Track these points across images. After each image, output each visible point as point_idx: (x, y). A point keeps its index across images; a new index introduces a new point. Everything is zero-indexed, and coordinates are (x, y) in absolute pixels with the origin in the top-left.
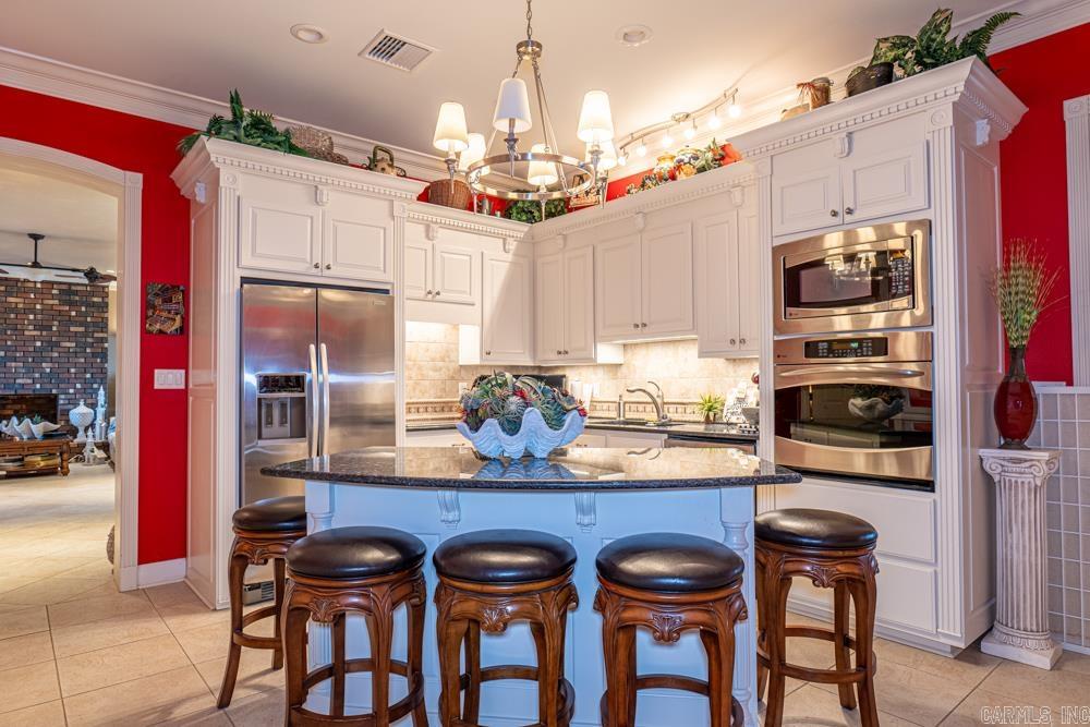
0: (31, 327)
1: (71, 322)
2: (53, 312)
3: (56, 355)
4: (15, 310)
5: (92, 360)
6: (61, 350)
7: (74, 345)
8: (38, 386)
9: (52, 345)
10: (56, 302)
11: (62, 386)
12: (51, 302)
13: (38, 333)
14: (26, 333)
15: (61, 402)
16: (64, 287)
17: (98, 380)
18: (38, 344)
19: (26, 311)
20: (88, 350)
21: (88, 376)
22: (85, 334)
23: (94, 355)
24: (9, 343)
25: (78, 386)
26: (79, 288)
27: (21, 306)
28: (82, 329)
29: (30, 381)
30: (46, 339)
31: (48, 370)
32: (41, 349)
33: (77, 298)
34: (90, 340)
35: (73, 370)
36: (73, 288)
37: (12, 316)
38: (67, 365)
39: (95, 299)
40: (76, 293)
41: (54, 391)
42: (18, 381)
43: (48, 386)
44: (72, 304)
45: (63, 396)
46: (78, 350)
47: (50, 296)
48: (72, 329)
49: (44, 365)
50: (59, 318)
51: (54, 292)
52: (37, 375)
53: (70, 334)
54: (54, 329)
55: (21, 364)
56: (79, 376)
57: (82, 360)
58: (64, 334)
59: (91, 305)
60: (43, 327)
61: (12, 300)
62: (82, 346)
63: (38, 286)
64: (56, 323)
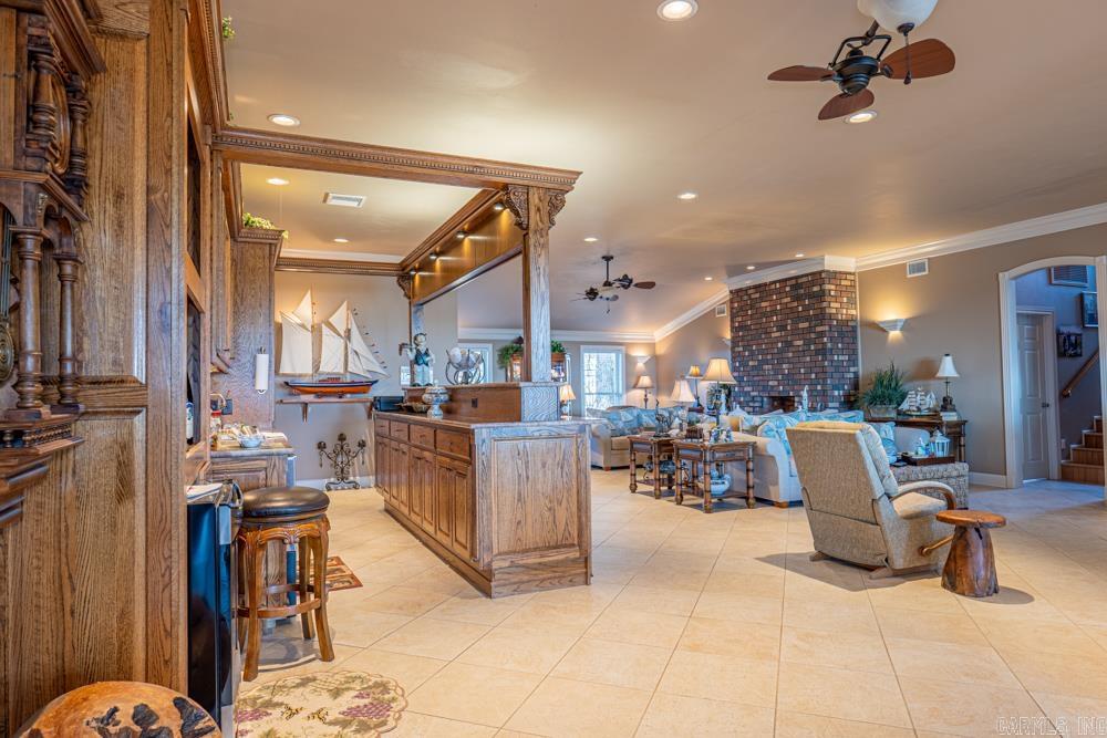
0: (775, 329)
1: (799, 319)
2: (788, 311)
3: (790, 355)
4: (765, 315)
5: (814, 358)
6: (794, 349)
7: (802, 342)
8: (781, 388)
9: (788, 344)
10: (788, 300)
12: (786, 300)
13: (778, 334)
14: (773, 335)
16: (793, 282)
17: (821, 381)
18: (780, 345)
19: (774, 312)
20: (812, 347)
21: (813, 376)
22: (810, 330)
23: (817, 352)
24: (764, 347)
25: (807, 388)
26: (804, 279)
27: (768, 309)
28: (806, 325)
29: (776, 383)
30: (785, 339)
31: (787, 372)
32: (781, 351)
33: (802, 291)
34: (813, 336)
35: (802, 371)
36: (800, 281)
37: (764, 320)
38: (798, 366)
39: (816, 289)
40: (801, 286)
41: (791, 394)
42: (771, 383)
43: (787, 388)
44: (797, 298)
46: (806, 348)
47: (784, 295)
48: (801, 325)
49: (784, 366)
50: (791, 316)
51: (788, 289)
52: (780, 377)
53: (800, 332)
54: (789, 328)
55: (771, 367)
56: (807, 376)
57: (808, 359)
58: (796, 332)
59: (811, 296)
60: (782, 328)
61: (763, 304)
62: (808, 343)
63: (778, 286)
64: (789, 321)
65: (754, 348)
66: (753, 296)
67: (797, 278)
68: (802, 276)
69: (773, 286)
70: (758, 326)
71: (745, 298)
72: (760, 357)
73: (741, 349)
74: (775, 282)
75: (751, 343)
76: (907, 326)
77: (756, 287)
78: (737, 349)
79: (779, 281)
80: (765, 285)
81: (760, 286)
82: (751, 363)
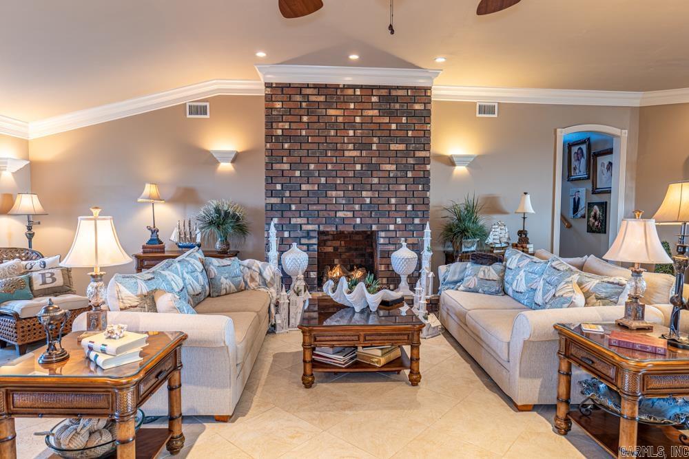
0: (351, 146)
1: (390, 137)
2: (372, 126)
3: (375, 181)
4: (334, 125)
5: (413, 187)
6: (380, 174)
7: (394, 167)
8: (358, 221)
9: (372, 168)
10: (376, 112)
11: (382, 220)
12: (371, 113)
13: (356, 153)
14: (347, 154)
15: (382, 241)
16: (384, 92)
17: (420, 214)
18: (358, 167)
19: (349, 125)
20: (410, 174)
21: (409, 208)
22: (407, 153)
23: (416, 180)
24: (330, 167)
25: (399, 221)
26: (400, 93)
27: (340, 119)
28: (402, 147)
29: (350, 214)
30: (367, 160)
31: (368, 201)
33: (397, 106)
34: (411, 161)
35: (393, 201)
36: (394, 93)
37: (332, 133)
38: (387, 194)
39: (417, 107)
40: (396, 99)
41: (374, 228)
42: (340, 214)
43: (369, 221)
44: (392, 114)
45: (383, 234)
46: (399, 174)
47: (369, 106)
48: (393, 147)
49: (364, 194)
50: (379, 133)
51: (374, 99)
52: (357, 207)
53: (391, 154)
54: (374, 147)
55: (341, 193)
56: (400, 208)
57: (403, 187)
58: (384, 154)
59: (413, 114)
60: (362, 146)
61: (331, 112)
62: (403, 169)
63: (358, 92)
64: (375, 140)
65: (312, 167)
66: (312, 98)
67: (390, 88)
68: (398, 88)
69: (350, 92)
70: (323, 140)
71: (298, 98)
72: (323, 180)
73: (286, 167)
74: (354, 87)
75: (308, 160)
76: (475, 163)
77: (316, 87)
78: (276, 166)
79: (361, 87)
80: (336, 87)
81: (326, 86)
82: (304, 187)
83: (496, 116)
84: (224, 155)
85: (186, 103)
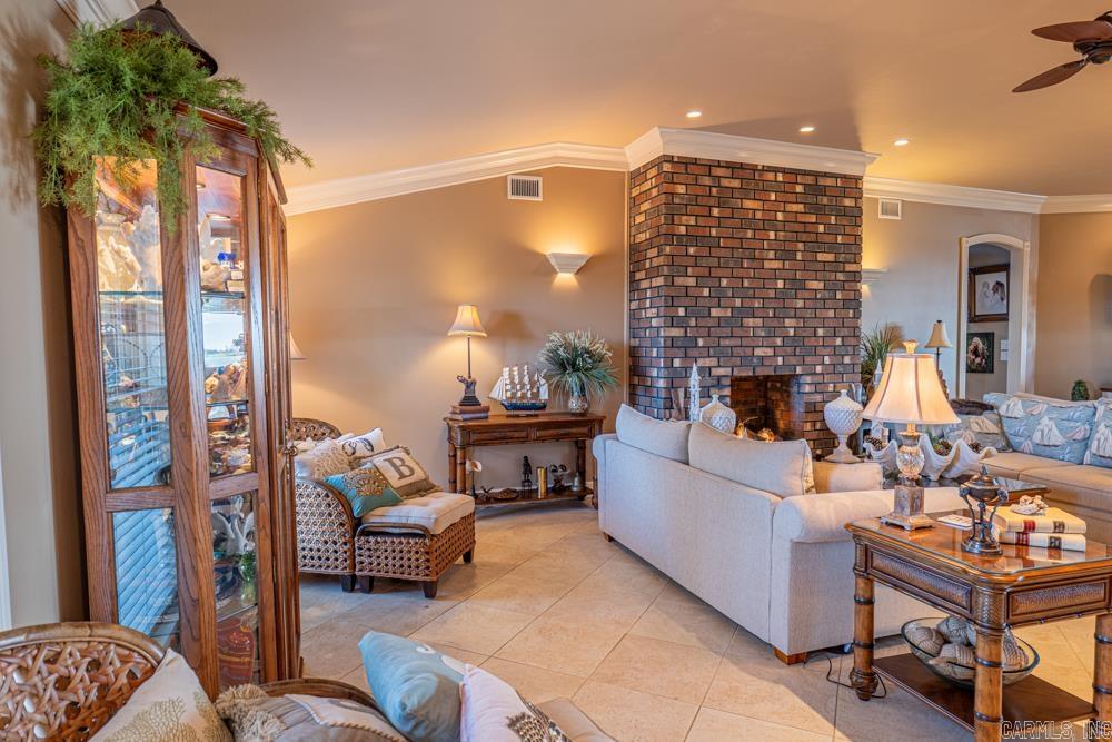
0: (771, 254)
1: (817, 244)
2: (797, 227)
3: (800, 304)
4: (751, 223)
5: (842, 313)
6: (806, 294)
7: (821, 285)
8: (780, 360)
9: (797, 286)
10: (800, 208)
11: (808, 360)
12: (795, 208)
13: (778, 264)
14: (767, 264)
15: (807, 389)
16: (810, 180)
17: (850, 350)
18: (780, 284)
19: (769, 223)
20: (839, 296)
21: (838, 341)
22: (836, 266)
23: (846, 303)
24: (746, 283)
25: (827, 360)
26: (830, 182)
27: (759, 215)
28: (830, 257)
29: (770, 352)
30: (790, 275)
31: (792, 332)
32: (781, 297)
33: (825, 200)
34: (841, 277)
35: (820, 332)
36: (822, 181)
37: (750, 234)
38: (812, 323)
39: (847, 202)
40: (823, 191)
41: (799, 370)
42: (758, 352)
43: (793, 360)
44: (818, 210)
45: (808, 379)
46: (827, 294)
47: (792, 198)
48: (821, 257)
49: (788, 322)
50: (804, 237)
51: (799, 189)
52: (779, 341)
53: (819, 267)
54: (799, 257)
55: (759, 322)
56: (828, 341)
57: (831, 313)
58: (810, 266)
59: (843, 212)
60: (785, 254)
61: (748, 204)
62: (831, 287)
63: (780, 178)
64: (800, 246)
65: (724, 282)
66: (725, 182)
67: (816, 174)
68: (826, 175)
69: (770, 176)
70: (736, 243)
71: (707, 181)
72: (738, 302)
73: (691, 282)
74: (775, 170)
75: (720, 272)
77: (730, 166)
79: (784, 171)
80: (754, 168)
81: (742, 166)
82: (714, 312)
83: (899, 218)
84: (566, 261)
85: (506, 176)
